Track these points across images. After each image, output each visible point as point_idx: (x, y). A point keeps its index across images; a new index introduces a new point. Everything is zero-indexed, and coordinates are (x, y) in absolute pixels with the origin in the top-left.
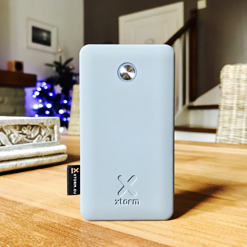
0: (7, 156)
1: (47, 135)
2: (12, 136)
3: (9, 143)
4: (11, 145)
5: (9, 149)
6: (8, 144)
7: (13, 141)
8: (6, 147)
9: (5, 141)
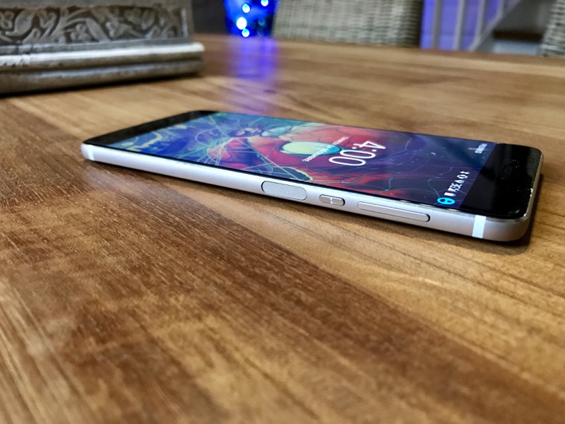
0: (101, 58)
1: (170, 26)
3: (105, 37)
4: (108, 41)
5: (106, 48)
6: (103, 40)
8: (100, 43)
9: (97, 33)
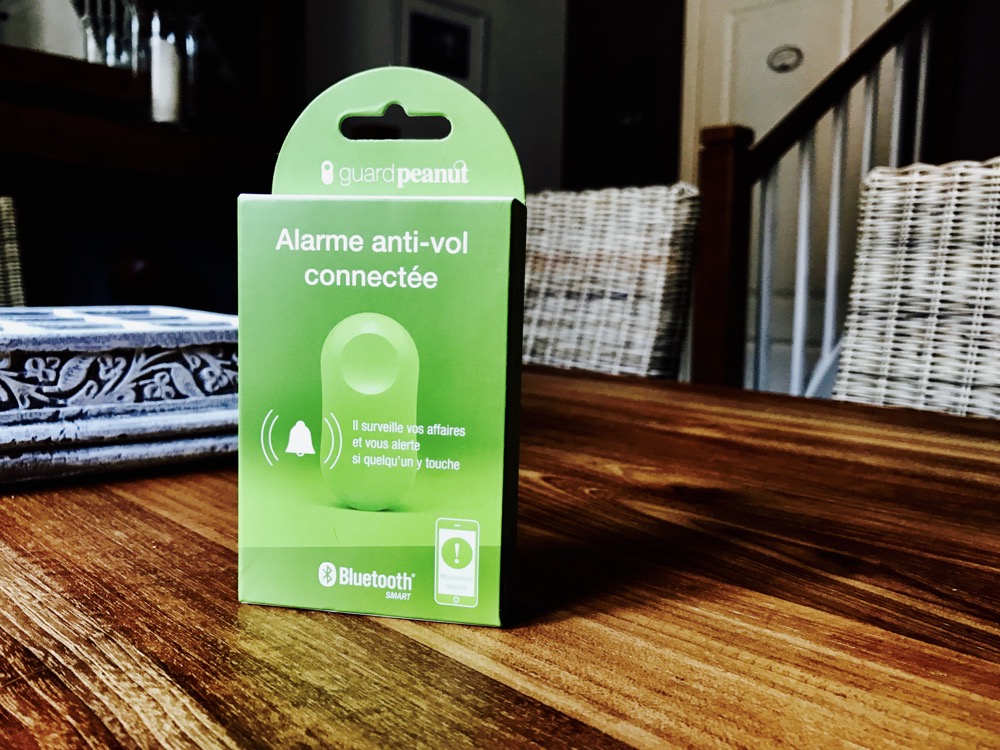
0: (189, 424)
2: (204, 373)
3: (198, 390)
4: (202, 396)
5: (195, 408)
6: (194, 395)
7: (208, 387)
8: (188, 400)
9: (187, 385)
